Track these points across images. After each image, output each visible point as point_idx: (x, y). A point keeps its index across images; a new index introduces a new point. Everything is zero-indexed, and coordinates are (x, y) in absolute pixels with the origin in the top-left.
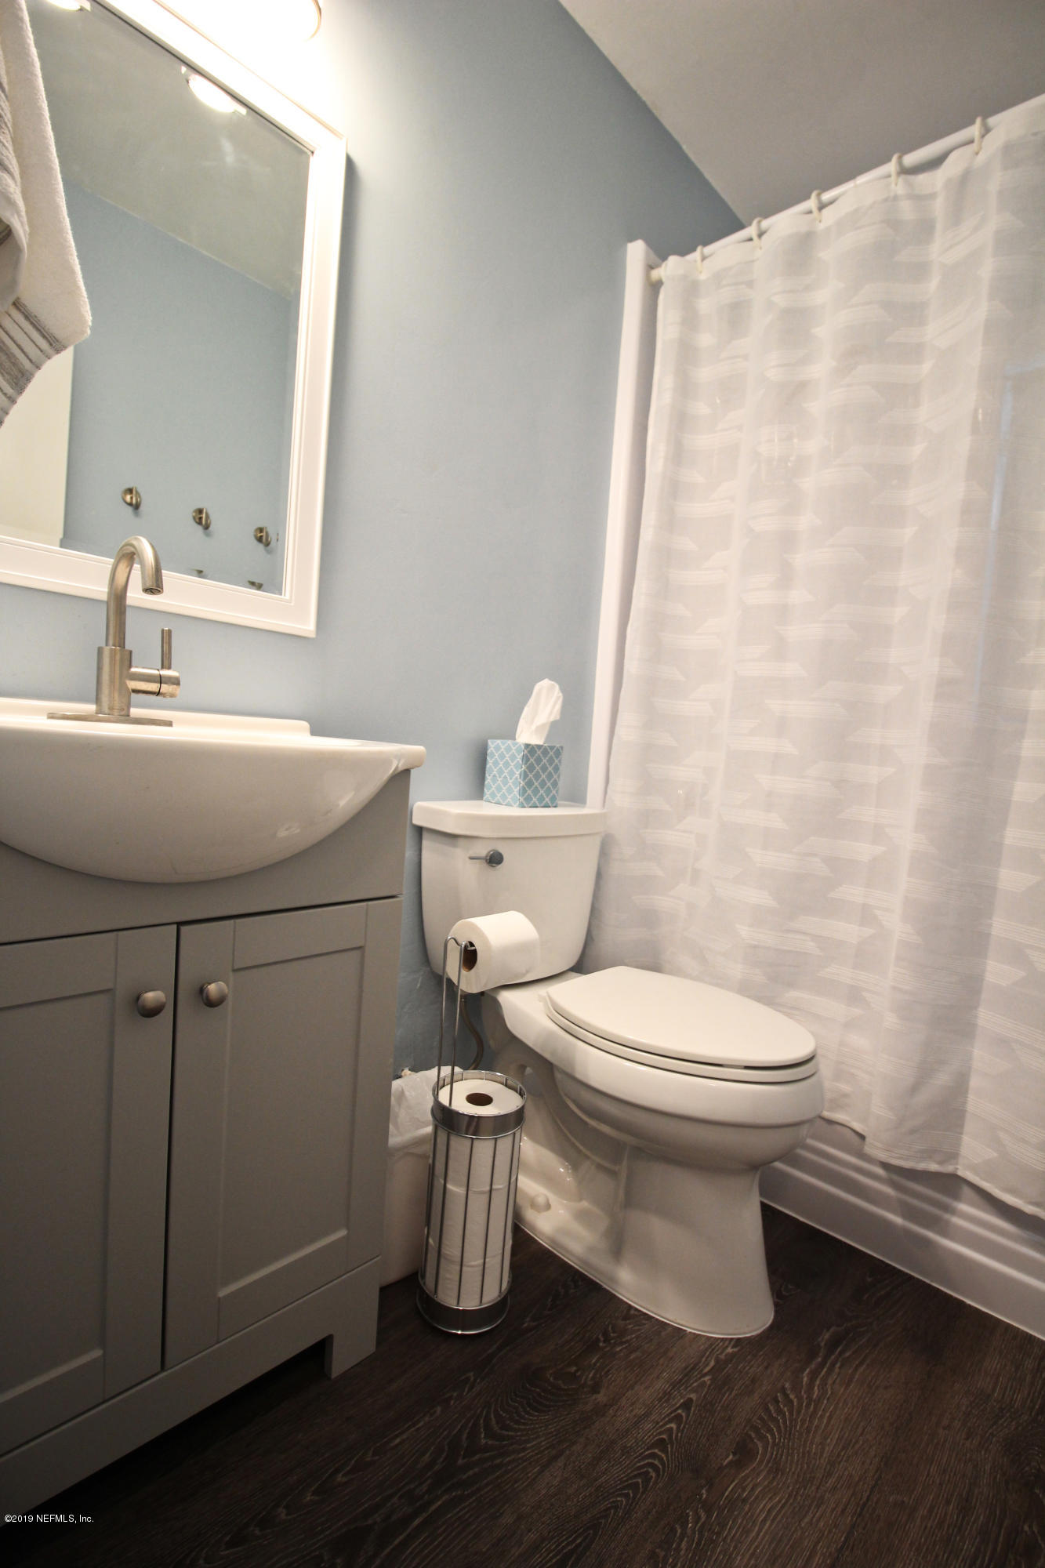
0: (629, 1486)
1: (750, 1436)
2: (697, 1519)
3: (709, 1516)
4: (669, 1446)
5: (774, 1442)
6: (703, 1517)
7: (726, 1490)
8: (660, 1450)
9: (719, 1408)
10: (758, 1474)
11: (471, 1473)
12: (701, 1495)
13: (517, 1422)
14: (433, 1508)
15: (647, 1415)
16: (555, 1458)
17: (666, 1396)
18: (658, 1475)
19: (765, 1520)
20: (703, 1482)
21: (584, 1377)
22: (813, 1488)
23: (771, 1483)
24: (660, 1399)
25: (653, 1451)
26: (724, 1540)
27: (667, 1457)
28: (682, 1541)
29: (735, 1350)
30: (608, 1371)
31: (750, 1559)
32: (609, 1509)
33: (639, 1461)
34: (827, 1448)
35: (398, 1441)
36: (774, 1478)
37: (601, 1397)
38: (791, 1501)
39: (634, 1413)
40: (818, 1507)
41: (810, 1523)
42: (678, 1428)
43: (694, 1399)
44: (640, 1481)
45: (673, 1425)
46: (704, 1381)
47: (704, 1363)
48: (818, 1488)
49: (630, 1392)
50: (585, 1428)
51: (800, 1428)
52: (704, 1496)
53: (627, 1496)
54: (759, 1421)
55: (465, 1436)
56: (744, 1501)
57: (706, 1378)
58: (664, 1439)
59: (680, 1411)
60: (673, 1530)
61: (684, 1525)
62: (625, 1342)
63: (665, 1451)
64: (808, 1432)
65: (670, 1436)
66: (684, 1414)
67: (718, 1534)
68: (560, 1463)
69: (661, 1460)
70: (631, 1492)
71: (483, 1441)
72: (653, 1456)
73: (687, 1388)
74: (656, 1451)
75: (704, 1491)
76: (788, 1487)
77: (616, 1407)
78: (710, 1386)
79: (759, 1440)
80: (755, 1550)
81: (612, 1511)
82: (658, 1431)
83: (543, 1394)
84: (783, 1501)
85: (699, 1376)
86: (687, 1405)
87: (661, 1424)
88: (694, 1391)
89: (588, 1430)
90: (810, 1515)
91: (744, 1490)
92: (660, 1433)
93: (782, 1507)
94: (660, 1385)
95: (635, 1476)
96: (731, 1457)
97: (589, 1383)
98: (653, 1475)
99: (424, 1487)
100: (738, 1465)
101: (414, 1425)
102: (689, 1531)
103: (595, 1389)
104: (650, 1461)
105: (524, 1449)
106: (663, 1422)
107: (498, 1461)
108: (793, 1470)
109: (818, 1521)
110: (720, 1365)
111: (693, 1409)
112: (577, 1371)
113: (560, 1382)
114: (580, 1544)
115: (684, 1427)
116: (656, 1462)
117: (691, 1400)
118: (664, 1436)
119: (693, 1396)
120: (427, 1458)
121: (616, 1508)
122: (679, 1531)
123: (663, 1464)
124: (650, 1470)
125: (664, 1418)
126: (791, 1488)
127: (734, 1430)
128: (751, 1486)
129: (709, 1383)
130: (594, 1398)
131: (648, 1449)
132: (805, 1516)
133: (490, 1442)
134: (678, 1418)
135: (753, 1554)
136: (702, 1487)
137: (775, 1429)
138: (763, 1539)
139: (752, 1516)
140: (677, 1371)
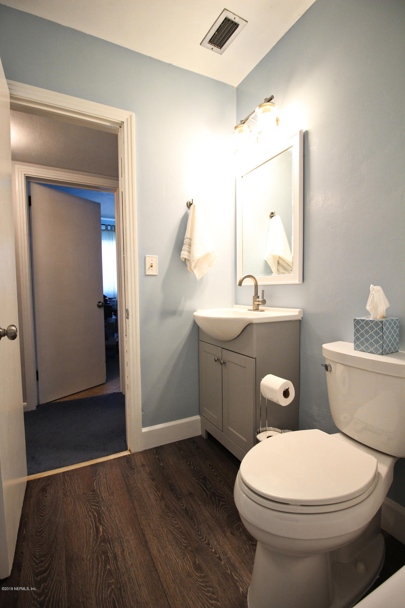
0: (199, 530)
1: (203, 573)
2: (184, 543)
3: (184, 546)
4: (207, 546)
5: (198, 580)
6: (184, 544)
7: (189, 555)
8: (206, 543)
9: (216, 569)
10: (189, 568)
11: (213, 499)
12: (190, 547)
13: (225, 511)
14: (207, 491)
15: (219, 545)
16: (212, 516)
17: (225, 554)
18: (199, 539)
19: (176, 561)
20: (193, 549)
21: (237, 532)
22: (178, 583)
23: (186, 570)
24: (224, 551)
25: (207, 541)
26: (176, 546)
27: (204, 544)
28: (181, 536)
29: (241, 592)
30: (239, 540)
31: (169, 550)
32: (195, 523)
33: (205, 536)
34: (189, 599)
35: (226, 488)
36: (186, 572)
37: (228, 534)
38: (178, 572)
39: (221, 541)
40: (173, 580)
41: (170, 573)
42: (212, 551)
43: (222, 562)
44: (199, 533)
45: (213, 550)
46: (228, 570)
47: (236, 574)
48: (178, 584)
49: (229, 543)
50: (219, 526)
51: (200, 595)
52: (189, 548)
53: (197, 529)
54: (207, 580)
55: (224, 500)
56: (184, 558)
57: (229, 571)
58: (210, 546)
59: (218, 555)
60: (184, 535)
61: (183, 538)
62: (250, 550)
63: (206, 544)
64: (197, 597)
65: (210, 548)
66: (217, 556)
67: (178, 546)
68: (210, 517)
69: (204, 542)
70: (197, 530)
71: (221, 503)
72: (205, 540)
73: (227, 562)
74: (207, 542)
75: (190, 548)
76: (182, 575)
77: (224, 537)
78: (226, 572)
79: (200, 575)
80: (170, 552)
81: (194, 524)
82: (213, 545)
83: (233, 519)
84: (179, 570)
85: (231, 570)
86: (220, 558)
87: (215, 547)
88: (225, 564)
89: (218, 526)
90: (171, 575)
91: (187, 560)
92: (212, 546)
93: (177, 568)
94: (229, 554)
95: (201, 533)
96: (198, 562)
97: (235, 533)
98: (200, 538)
99: (212, 491)
100: (194, 563)
101: (229, 491)
102: (182, 539)
103: (232, 533)
104: (204, 539)
105: (216, 511)
106: (216, 548)
107: (215, 505)
108: (186, 580)
109: (169, 576)
110: (235, 582)
111: (217, 560)
112: (240, 531)
113: (236, 525)
114: (189, 514)
115: (212, 554)
116: (203, 540)
117: (222, 561)
118: (211, 546)
119: (223, 563)
120: (220, 492)
121: (194, 525)
122: (183, 537)
123: (202, 542)
124: (201, 537)
125: (217, 549)
126: (181, 575)
127: (206, 569)
128: (187, 563)
129: (227, 571)
130: (229, 532)
131: (208, 539)
132: (172, 573)
133: (221, 505)
134: (216, 553)
135: (170, 551)
136: (192, 549)
137: (202, 584)
138: (172, 557)
139: (179, 558)
140: (234, 562)
